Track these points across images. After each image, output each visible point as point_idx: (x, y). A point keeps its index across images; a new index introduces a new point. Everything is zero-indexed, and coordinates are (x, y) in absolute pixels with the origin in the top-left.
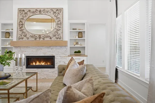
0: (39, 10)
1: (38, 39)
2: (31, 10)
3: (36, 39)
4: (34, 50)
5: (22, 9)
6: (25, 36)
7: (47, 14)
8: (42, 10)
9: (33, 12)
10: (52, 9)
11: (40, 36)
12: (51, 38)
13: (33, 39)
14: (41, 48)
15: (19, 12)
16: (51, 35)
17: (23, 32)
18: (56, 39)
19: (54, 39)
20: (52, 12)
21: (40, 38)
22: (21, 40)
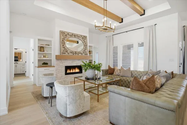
0: (74, 34)
1: (75, 54)
2: (69, 34)
3: (74, 54)
4: (71, 62)
5: (63, 32)
6: (67, 52)
7: (79, 38)
8: (76, 35)
9: (71, 36)
10: (81, 36)
11: (76, 52)
12: (82, 54)
13: (72, 54)
14: (75, 60)
15: (61, 34)
16: (82, 52)
17: (65, 49)
18: (84, 55)
19: (83, 54)
20: (82, 38)
21: (76, 54)
22: (64, 54)
